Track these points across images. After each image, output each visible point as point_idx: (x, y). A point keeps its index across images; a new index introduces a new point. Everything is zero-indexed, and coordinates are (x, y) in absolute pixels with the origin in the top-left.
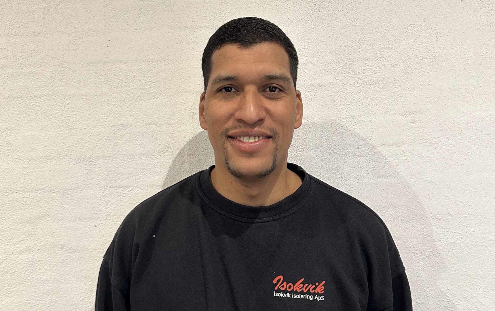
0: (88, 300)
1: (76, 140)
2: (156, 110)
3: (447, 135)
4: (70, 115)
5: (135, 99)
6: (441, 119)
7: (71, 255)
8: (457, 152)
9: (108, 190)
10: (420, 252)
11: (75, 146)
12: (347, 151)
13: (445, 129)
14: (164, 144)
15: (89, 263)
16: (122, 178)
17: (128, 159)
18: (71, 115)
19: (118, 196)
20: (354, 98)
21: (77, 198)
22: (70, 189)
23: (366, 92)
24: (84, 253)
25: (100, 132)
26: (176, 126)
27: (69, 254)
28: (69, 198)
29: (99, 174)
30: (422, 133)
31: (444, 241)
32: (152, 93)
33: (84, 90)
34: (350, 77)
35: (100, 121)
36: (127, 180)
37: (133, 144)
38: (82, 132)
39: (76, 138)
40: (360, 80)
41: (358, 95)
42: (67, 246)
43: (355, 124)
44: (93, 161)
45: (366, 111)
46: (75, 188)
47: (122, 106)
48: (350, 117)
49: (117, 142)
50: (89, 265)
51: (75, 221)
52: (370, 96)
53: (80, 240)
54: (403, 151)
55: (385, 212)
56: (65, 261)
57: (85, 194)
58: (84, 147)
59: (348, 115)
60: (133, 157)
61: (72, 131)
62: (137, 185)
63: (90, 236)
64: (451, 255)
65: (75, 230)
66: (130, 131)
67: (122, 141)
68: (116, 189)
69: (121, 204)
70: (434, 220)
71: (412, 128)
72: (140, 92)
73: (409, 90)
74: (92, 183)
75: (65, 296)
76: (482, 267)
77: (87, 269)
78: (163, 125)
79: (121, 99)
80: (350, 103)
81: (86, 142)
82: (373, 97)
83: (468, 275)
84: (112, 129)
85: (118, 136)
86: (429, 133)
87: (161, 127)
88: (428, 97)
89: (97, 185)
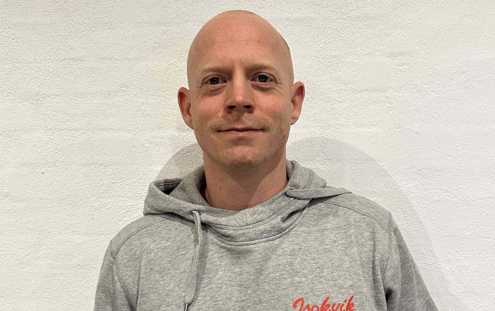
0: (34, 255)
1: (21, 75)
2: (111, 43)
3: (437, 81)
4: (14, 47)
5: (88, 29)
6: (431, 63)
7: (16, 205)
8: (447, 100)
9: (56, 133)
10: (402, 210)
11: (20, 82)
12: (326, 96)
13: (435, 74)
14: (120, 82)
15: (36, 214)
16: (73, 119)
17: (79, 98)
18: (16, 46)
19: (68, 140)
20: (336, 36)
21: (22, 141)
22: (15, 131)
23: (349, 29)
24: (31, 203)
25: (49, 66)
26: (134, 62)
27: (13, 204)
28: (13, 141)
29: (47, 114)
30: (410, 78)
31: (428, 199)
32: (107, 23)
33: (31, 18)
34: (332, 11)
35: (48, 54)
36: (78, 122)
37: (85, 81)
38: (28, 66)
39: (21, 73)
40: (342, 15)
41: (341, 32)
42: (12, 195)
43: (336, 65)
44: (40, 100)
45: (348, 51)
46: (19, 130)
47: (73, 38)
48: (331, 57)
49: (67, 79)
50: (36, 216)
51: (20, 167)
52: (354, 34)
53: (26, 188)
54: (388, 98)
55: (365, 165)
56: (9, 211)
57: (31, 137)
58: (30, 83)
59: (328, 55)
60: (85, 96)
61: (18, 65)
62: (89, 127)
63: (37, 184)
64: (435, 214)
65: (20, 177)
66: (81, 66)
67: (72, 78)
68: (65, 131)
69: (71, 149)
70: (419, 175)
71: (399, 72)
72: (93, 22)
73: (397, 29)
74: (39, 125)
75: (9, 249)
76: (470, 227)
77: (34, 220)
78: (119, 60)
79: (72, 29)
80: (331, 41)
81: (33, 78)
82: (357, 35)
83: (453, 236)
84: (62, 63)
85: (68, 71)
86: (417, 78)
87: (117, 63)
88: (418, 38)
89: (44, 126)
